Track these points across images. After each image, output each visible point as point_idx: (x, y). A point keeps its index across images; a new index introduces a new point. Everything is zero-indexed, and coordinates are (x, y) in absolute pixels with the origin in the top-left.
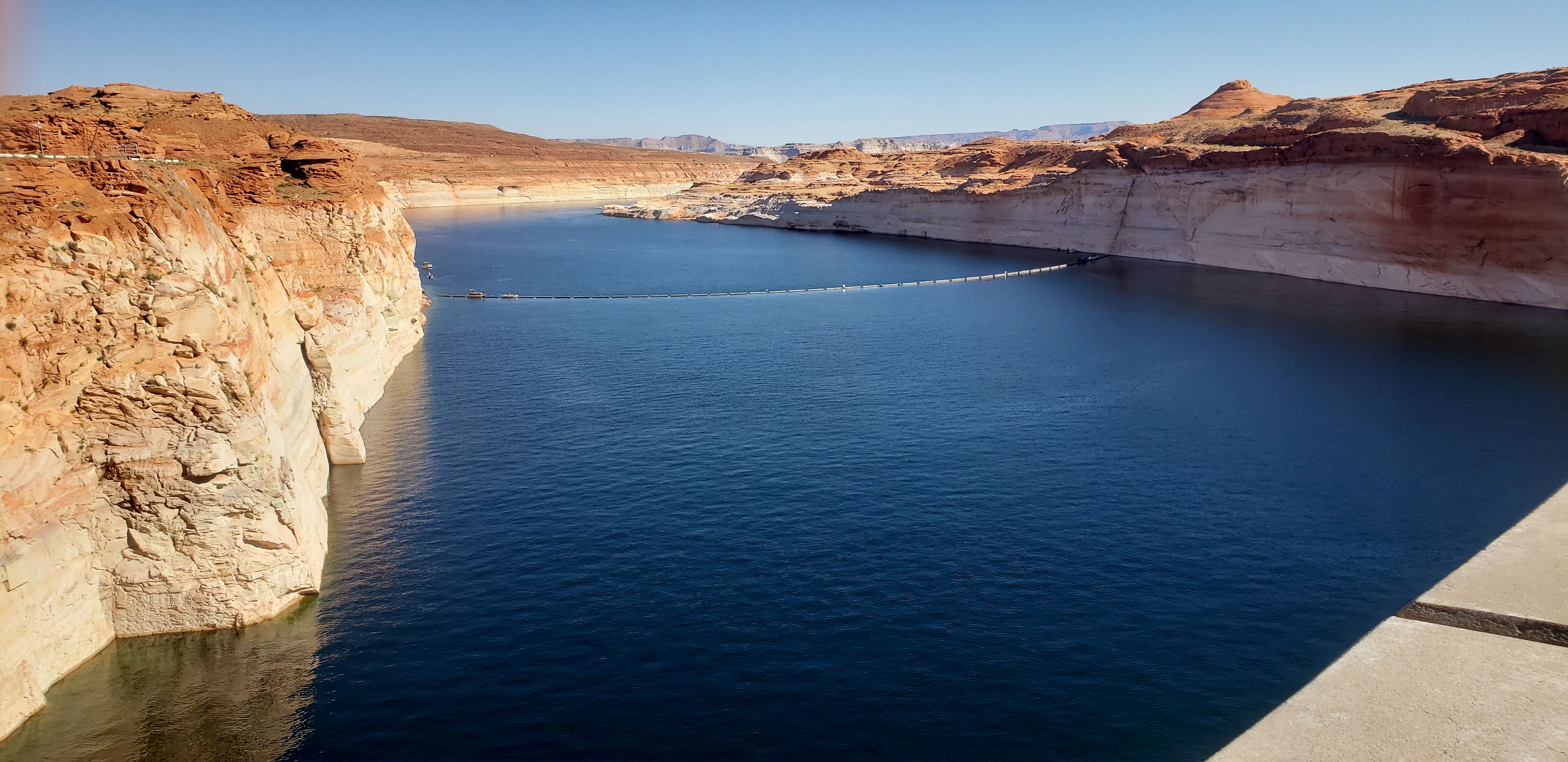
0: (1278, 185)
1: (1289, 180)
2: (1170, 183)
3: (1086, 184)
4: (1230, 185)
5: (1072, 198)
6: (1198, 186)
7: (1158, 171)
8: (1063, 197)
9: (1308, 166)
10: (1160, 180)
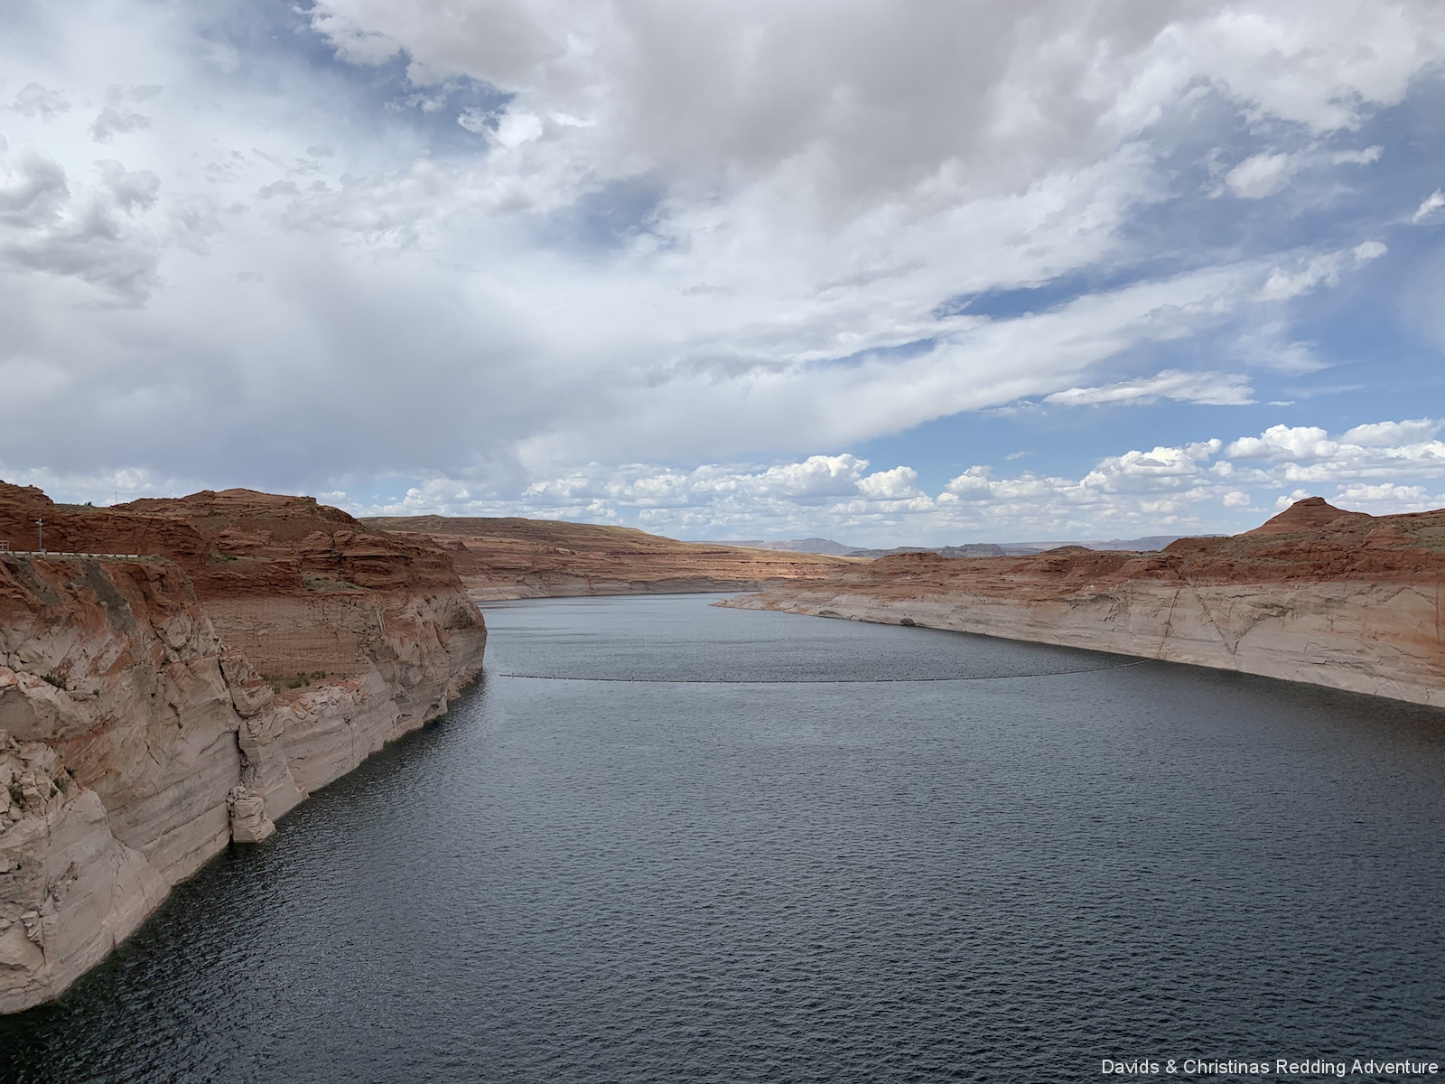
0: (1318, 601)
1: (1329, 597)
2: (1211, 595)
3: (1132, 593)
4: (1269, 598)
5: (1119, 606)
6: (1239, 599)
7: (1201, 583)
8: (1111, 604)
9: (1348, 582)
10: (1202, 591)
